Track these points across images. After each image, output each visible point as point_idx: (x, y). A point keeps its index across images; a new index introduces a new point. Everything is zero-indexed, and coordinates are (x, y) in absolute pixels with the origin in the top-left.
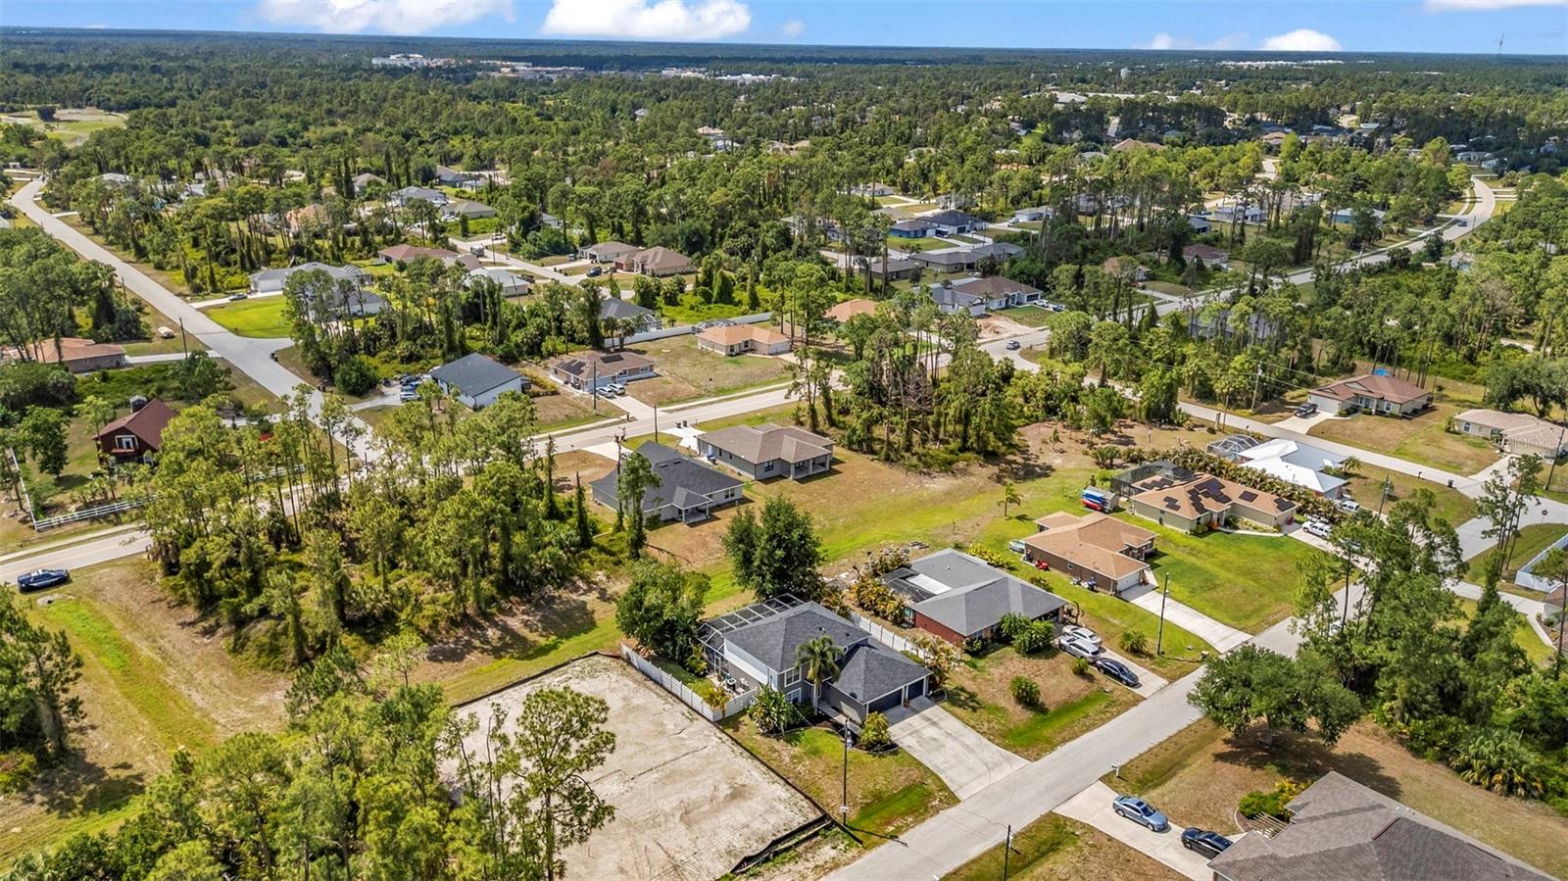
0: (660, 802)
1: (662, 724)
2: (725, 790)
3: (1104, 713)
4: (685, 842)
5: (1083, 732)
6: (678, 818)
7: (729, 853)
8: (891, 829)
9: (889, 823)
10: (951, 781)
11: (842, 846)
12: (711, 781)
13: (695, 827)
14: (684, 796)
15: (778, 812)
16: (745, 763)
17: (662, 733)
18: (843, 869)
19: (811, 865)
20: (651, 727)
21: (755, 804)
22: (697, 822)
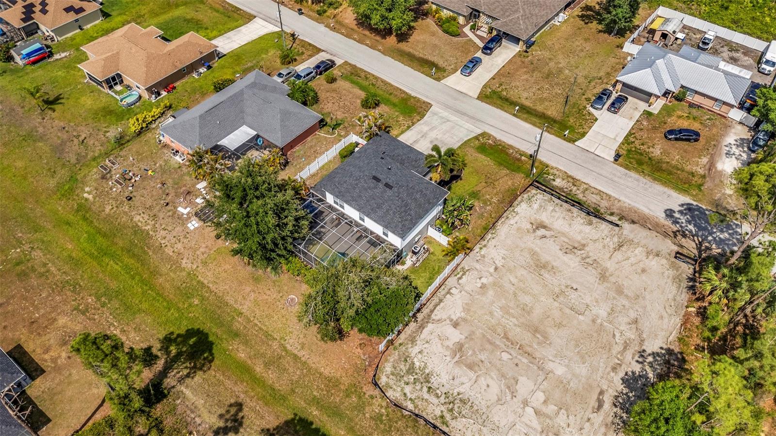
0: (573, 265)
1: (483, 286)
2: (542, 232)
3: (367, 78)
4: (599, 245)
5: (392, 86)
6: (583, 252)
7: (590, 223)
8: (523, 158)
9: (519, 160)
10: (468, 135)
11: (552, 177)
12: (538, 242)
13: (583, 242)
14: (560, 254)
15: (541, 206)
16: (503, 229)
17: (494, 284)
18: (570, 173)
19: (575, 188)
20: (491, 292)
21: (544, 217)
22: (579, 242)
